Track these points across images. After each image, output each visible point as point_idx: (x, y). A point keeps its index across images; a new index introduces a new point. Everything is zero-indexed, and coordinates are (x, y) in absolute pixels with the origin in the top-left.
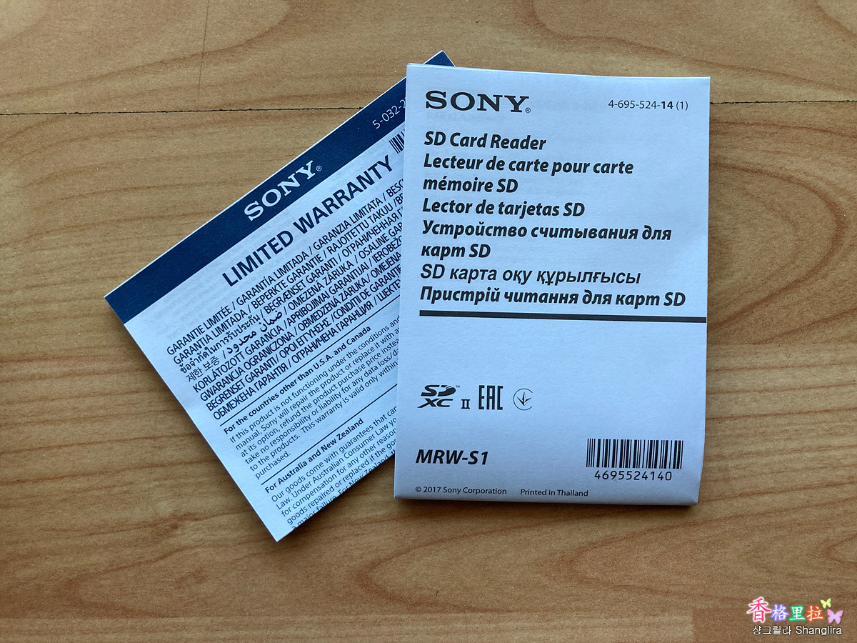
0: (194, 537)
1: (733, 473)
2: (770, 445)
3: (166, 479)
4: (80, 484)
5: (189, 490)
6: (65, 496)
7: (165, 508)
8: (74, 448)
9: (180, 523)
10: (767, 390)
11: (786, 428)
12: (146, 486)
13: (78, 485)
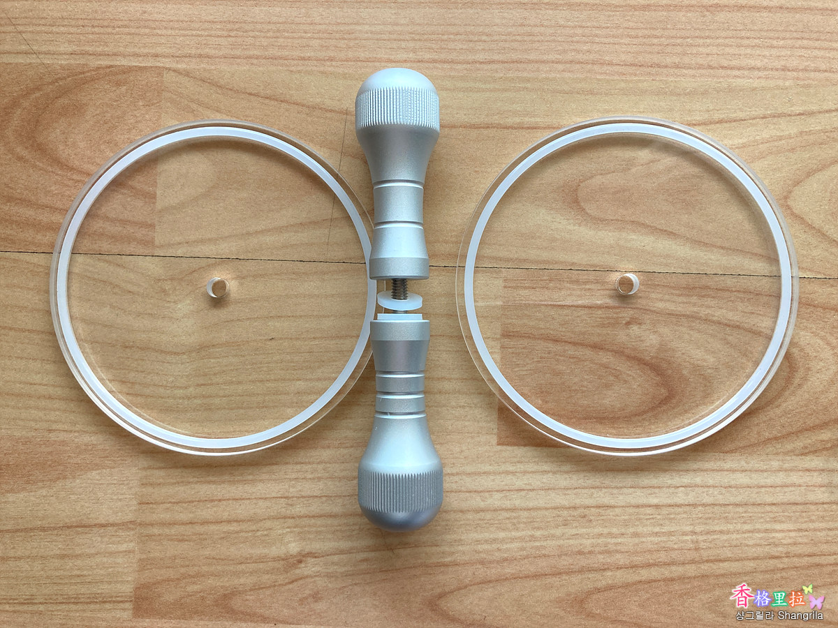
0: (313, 569)
1: (702, 545)
2: (731, 527)
3: (295, 527)
4: (234, 527)
5: (312, 536)
6: (222, 535)
7: (294, 547)
8: (230, 502)
9: (304, 559)
10: (730, 487)
11: (743, 515)
12: (280, 532)
13: (232, 528)
